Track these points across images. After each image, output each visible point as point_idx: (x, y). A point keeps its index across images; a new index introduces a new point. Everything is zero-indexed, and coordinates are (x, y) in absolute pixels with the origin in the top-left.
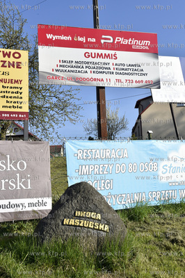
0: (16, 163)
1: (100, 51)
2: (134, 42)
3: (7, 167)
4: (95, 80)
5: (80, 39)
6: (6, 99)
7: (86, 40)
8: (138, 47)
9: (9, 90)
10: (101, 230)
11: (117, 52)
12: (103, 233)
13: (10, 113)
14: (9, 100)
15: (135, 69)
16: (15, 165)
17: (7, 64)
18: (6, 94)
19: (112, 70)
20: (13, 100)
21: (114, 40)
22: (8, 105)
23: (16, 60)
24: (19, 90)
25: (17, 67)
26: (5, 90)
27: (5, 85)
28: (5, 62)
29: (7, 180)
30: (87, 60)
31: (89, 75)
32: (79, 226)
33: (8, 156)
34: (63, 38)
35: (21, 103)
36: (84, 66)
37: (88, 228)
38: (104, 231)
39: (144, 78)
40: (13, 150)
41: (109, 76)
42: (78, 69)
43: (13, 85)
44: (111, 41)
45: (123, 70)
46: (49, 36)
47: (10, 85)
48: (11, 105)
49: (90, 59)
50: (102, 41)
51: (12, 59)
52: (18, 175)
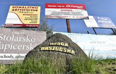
0: (31, 39)
1: (66, 9)
2: (77, 7)
3: (26, 40)
4: (65, 17)
5: (59, 6)
6: (31, 20)
7: (61, 6)
8: (79, 8)
9: (32, 17)
10: (69, 53)
11: (72, 9)
12: (71, 55)
13: (32, 25)
14: (32, 20)
15: (79, 14)
16: (30, 40)
17: (33, 10)
18: (31, 19)
19: (71, 14)
20: (34, 20)
21: (71, 6)
22: (32, 22)
23: (36, 9)
24: (36, 17)
25: (36, 11)
26: (31, 17)
27: (31, 16)
28: (32, 10)
29: (25, 46)
30: (62, 11)
31: (63, 16)
32: (52, 51)
33: (27, 36)
34: (53, 6)
35: (37, 21)
36: (61, 13)
37: (59, 51)
38: (71, 54)
39: (83, 16)
40: (30, 34)
41: (70, 16)
42: (59, 14)
43: (34, 16)
44: (70, 6)
45: (75, 14)
46: (49, 6)
47: (33, 16)
48: (33, 22)
49: (63, 11)
50: (67, 7)
51: (35, 9)
52: (31, 44)
